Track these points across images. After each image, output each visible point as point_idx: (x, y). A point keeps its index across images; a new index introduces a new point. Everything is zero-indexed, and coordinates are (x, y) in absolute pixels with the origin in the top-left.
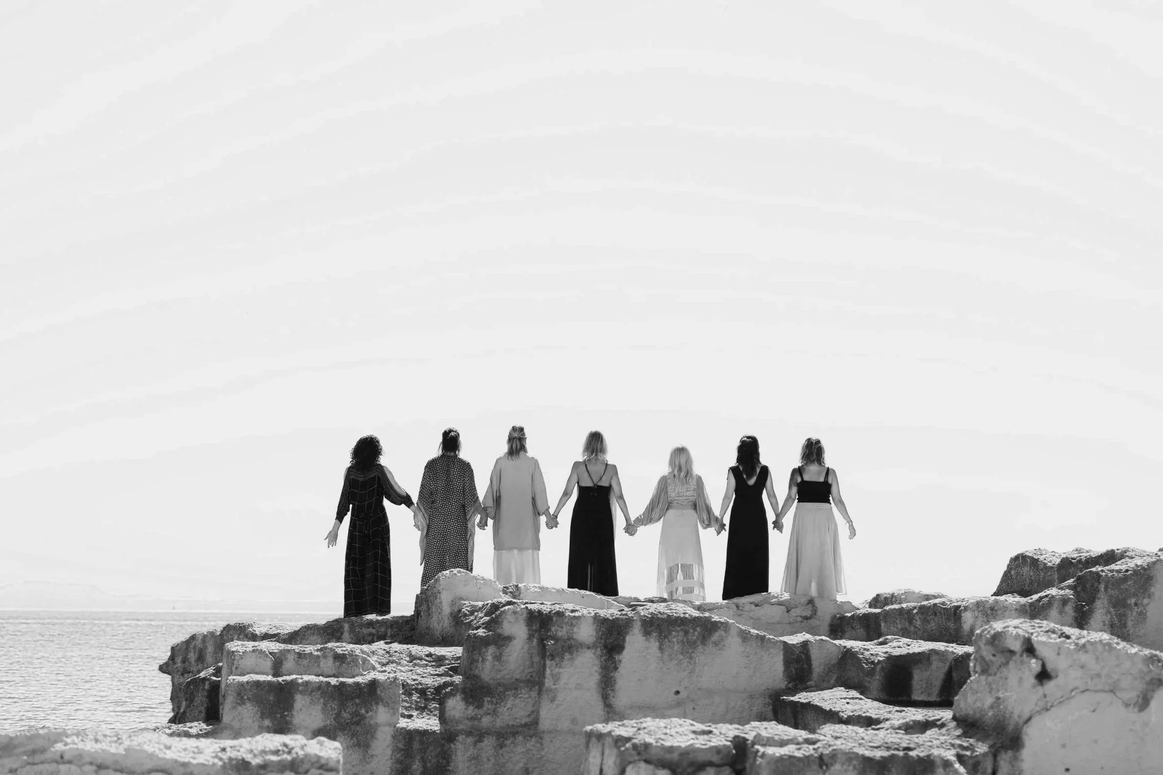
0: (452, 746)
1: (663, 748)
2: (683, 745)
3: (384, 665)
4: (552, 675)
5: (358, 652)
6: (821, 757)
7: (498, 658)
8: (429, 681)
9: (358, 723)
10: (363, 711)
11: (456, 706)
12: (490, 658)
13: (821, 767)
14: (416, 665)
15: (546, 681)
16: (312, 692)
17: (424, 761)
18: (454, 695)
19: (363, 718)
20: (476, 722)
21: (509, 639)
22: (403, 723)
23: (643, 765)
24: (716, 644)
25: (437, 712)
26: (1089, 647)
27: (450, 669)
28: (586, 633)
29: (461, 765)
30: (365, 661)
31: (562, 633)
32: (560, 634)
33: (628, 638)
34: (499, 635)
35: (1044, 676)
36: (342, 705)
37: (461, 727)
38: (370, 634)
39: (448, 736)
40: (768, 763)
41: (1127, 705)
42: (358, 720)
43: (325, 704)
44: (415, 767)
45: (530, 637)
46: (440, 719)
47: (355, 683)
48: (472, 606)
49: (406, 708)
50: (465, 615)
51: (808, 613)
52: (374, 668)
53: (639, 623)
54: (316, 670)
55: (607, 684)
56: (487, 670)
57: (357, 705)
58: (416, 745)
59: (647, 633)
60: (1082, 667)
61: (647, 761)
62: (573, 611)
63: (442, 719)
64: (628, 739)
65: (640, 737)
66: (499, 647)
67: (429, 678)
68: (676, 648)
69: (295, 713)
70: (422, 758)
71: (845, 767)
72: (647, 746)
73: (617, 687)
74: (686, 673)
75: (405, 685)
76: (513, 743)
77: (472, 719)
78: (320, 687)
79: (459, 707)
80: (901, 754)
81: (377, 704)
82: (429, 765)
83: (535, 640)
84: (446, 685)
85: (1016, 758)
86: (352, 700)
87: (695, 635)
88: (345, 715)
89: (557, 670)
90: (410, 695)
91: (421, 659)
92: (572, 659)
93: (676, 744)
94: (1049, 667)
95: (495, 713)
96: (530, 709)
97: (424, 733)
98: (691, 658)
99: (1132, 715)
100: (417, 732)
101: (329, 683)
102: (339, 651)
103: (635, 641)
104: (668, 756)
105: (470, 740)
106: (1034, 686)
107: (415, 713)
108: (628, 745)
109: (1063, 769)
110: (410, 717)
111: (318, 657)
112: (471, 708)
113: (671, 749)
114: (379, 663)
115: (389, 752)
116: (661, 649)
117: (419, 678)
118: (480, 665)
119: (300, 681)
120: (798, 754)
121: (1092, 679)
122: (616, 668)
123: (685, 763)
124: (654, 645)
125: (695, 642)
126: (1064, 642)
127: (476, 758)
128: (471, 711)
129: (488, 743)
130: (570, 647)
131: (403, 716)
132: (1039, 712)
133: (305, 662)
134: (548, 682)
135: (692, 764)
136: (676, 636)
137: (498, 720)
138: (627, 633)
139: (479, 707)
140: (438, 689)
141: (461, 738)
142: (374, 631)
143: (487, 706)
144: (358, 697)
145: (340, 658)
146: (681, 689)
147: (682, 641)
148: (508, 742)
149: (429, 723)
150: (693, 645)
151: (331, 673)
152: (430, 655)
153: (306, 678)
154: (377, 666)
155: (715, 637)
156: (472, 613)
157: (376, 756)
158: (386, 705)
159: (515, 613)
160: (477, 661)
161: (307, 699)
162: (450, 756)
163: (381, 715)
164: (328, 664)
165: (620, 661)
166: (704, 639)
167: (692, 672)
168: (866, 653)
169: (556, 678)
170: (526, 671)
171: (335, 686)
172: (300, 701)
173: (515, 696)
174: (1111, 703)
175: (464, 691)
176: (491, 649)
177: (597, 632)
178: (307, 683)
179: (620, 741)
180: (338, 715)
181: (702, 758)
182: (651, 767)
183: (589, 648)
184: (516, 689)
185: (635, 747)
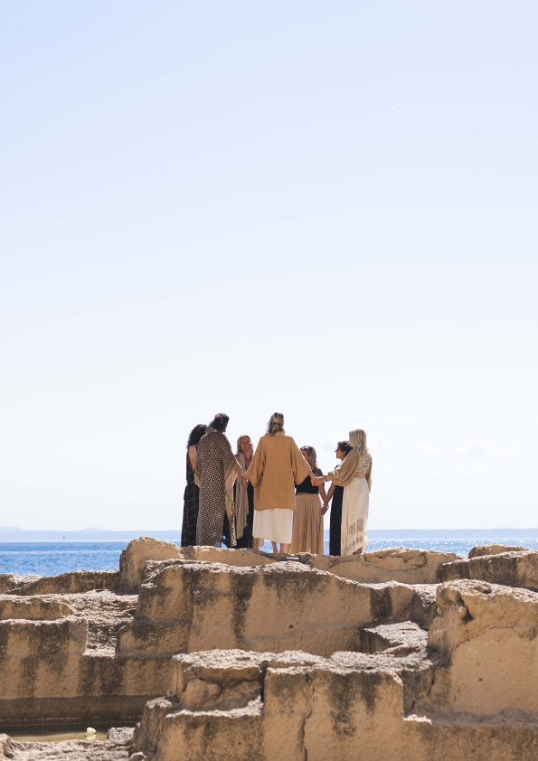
0: (124, 668)
1: (212, 670)
2: (225, 668)
3: (81, 610)
4: (198, 616)
5: (59, 601)
6: (307, 675)
7: (161, 604)
8: (111, 621)
9: (55, 653)
10: (59, 644)
11: (128, 639)
12: (155, 604)
13: (307, 681)
14: (104, 609)
15: (194, 620)
16: (21, 631)
17: (102, 678)
18: (127, 632)
19: (59, 649)
20: (143, 651)
21: (169, 590)
22: (88, 652)
23: (198, 681)
24: (319, 591)
25: (115, 644)
26: (497, 599)
27: (129, 612)
28: (224, 585)
29: (129, 681)
30: (65, 607)
31: (207, 585)
32: (205, 586)
33: (254, 588)
34: (163, 587)
35: (468, 617)
36: (43, 640)
37: (130, 654)
38: (91, 584)
39: (120, 661)
40: (272, 679)
41: (522, 636)
42: (55, 650)
43: (30, 640)
44: (96, 684)
45: (185, 589)
46: (116, 648)
47: (53, 624)
48: (155, 564)
49: (92, 642)
50: (149, 571)
51: (421, 563)
52: (72, 613)
53: (262, 577)
54: (27, 615)
55: (239, 621)
56: (153, 614)
57: (54, 640)
58: (97, 668)
59: (268, 584)
60: (492, 612)
61: (201, 679)
62: (215, 569)
63: (118, 649)
64: (190, 665)
65: (197, 663)
66: (162, 595)
67: (111, 619)
68: (290, 594)
69: (8, 647)
70: (101, 677)
71: (322, 681)
72: (201, 668)
73: (246, 623)
74: (298, 612)
75: (91, 625)
76: (168, 665)
77: (140, 648)
78: (26, 627)
79: (130, 640)
80: (359, 671)
81: (69, 639)
82: (106, 682)
83: (188, 591)
84: (123, 624)
85: (447, 673)
86: (50, 636)
87: (303, 585)
88: (45, 647)
89: (202, 612)
90: (96, 632)
91: (109, 605)
92: (212, 604)
93: (221, 667)
94: (471, 612)
95: (157, 644)
96: (183, 640)
97: (102, 660)
98: (301, 601)
99: (525, 643)
100: (97, 658)
101: (33, 625)
102: (45, 600)
103: (259, 590)
104: (215, 675)
105: (136, 663)
106: (460, 625)
107: (98, 645)
108: (189, 669)
109: (478, 679)
110: (94, 647)
111: (29, 605)
112: (139, 640)
113: (217, 670)
114: (77, 609)
115: (77, 673)
116: (278, 595)
117: (105, 620)
118: (147, 609)
119: (12, 624)
120: (292, 673)
121: (499, 619)
122: (245, 610)
123: (228, 680)
124: (273, 592)
125: (304, 590)
126: (481, 595)
127: (140, 677)
128: (139, 643)
129: (150, 666)
130: (212, 596)
131: (89, 647)
132: (463, 642)
133: (20, 609)
134: (195, 621)
135: (232, 680)
136: (290, 586)
137: (159, 649)
138: (253, 584)
139: (144, 640)
140: (117, 627)
141: (129, 662)
142: (93, 581)
143: (150, 639)
144: (55, 634)
145: (45, 606)
146: (294, 624)
147: (295, 590)
148: (164, 665)
149: (107, 652)
150: (303, 592)
151: (38, 617)
152: (116, 602)
153: (17, 621)
154: (75, 611)
155: (319, 586)
156: (153, 569)
157: (68, 676)
158: (76, 639)
159: (174, 571)
160: (146, 606)
161: (18, 636)
162: (122, 676)
163: (72, 646)
164: (37, 611)
165: (248, 605)
166: (311, 588)
167: (302, 611)
168: (427, 596)
169: (201, 618)
170: (182, 613)
171: (38, 627)
172: (12, 638)
173: (172, 631)
174: (511, 635)
175: (133, 628)
176: (156, 598)
177: (232, 584)
178: (17, 625)
179: (186, 665)
180: (41, 647)
181: (238, 676)
182: (205, 683)
183: (225, 596)
184: (172, 626)
185: (193, 669)
